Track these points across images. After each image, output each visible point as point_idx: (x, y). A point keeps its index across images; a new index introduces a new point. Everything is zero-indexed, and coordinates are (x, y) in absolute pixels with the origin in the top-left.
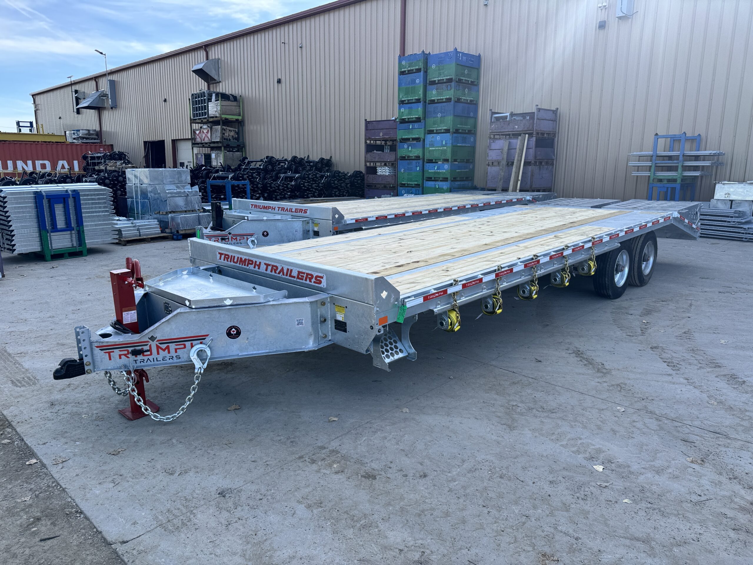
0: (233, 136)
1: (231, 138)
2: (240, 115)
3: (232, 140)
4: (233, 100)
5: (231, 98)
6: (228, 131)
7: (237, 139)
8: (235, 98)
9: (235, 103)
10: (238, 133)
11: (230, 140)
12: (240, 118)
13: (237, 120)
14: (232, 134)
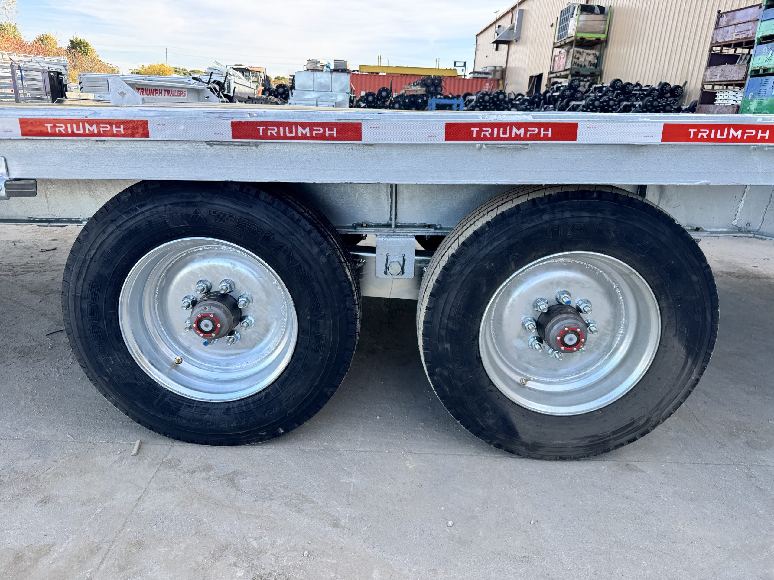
0: (590, 62)
1: (587, 63)
2: (604, 33)
3: (588, 66)
4: (599, 12)
5: (597, 10)
6: (584, 54)
7: (596, 65)
8: (602, 10)
9: (600, 17)
10: (598, 58)
11: (585, 66)
12: (603, 37)
13: (598, 39)
14: (591, 58)
